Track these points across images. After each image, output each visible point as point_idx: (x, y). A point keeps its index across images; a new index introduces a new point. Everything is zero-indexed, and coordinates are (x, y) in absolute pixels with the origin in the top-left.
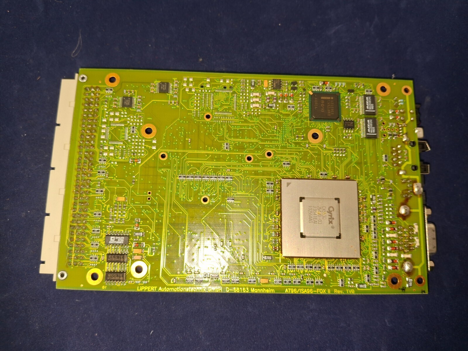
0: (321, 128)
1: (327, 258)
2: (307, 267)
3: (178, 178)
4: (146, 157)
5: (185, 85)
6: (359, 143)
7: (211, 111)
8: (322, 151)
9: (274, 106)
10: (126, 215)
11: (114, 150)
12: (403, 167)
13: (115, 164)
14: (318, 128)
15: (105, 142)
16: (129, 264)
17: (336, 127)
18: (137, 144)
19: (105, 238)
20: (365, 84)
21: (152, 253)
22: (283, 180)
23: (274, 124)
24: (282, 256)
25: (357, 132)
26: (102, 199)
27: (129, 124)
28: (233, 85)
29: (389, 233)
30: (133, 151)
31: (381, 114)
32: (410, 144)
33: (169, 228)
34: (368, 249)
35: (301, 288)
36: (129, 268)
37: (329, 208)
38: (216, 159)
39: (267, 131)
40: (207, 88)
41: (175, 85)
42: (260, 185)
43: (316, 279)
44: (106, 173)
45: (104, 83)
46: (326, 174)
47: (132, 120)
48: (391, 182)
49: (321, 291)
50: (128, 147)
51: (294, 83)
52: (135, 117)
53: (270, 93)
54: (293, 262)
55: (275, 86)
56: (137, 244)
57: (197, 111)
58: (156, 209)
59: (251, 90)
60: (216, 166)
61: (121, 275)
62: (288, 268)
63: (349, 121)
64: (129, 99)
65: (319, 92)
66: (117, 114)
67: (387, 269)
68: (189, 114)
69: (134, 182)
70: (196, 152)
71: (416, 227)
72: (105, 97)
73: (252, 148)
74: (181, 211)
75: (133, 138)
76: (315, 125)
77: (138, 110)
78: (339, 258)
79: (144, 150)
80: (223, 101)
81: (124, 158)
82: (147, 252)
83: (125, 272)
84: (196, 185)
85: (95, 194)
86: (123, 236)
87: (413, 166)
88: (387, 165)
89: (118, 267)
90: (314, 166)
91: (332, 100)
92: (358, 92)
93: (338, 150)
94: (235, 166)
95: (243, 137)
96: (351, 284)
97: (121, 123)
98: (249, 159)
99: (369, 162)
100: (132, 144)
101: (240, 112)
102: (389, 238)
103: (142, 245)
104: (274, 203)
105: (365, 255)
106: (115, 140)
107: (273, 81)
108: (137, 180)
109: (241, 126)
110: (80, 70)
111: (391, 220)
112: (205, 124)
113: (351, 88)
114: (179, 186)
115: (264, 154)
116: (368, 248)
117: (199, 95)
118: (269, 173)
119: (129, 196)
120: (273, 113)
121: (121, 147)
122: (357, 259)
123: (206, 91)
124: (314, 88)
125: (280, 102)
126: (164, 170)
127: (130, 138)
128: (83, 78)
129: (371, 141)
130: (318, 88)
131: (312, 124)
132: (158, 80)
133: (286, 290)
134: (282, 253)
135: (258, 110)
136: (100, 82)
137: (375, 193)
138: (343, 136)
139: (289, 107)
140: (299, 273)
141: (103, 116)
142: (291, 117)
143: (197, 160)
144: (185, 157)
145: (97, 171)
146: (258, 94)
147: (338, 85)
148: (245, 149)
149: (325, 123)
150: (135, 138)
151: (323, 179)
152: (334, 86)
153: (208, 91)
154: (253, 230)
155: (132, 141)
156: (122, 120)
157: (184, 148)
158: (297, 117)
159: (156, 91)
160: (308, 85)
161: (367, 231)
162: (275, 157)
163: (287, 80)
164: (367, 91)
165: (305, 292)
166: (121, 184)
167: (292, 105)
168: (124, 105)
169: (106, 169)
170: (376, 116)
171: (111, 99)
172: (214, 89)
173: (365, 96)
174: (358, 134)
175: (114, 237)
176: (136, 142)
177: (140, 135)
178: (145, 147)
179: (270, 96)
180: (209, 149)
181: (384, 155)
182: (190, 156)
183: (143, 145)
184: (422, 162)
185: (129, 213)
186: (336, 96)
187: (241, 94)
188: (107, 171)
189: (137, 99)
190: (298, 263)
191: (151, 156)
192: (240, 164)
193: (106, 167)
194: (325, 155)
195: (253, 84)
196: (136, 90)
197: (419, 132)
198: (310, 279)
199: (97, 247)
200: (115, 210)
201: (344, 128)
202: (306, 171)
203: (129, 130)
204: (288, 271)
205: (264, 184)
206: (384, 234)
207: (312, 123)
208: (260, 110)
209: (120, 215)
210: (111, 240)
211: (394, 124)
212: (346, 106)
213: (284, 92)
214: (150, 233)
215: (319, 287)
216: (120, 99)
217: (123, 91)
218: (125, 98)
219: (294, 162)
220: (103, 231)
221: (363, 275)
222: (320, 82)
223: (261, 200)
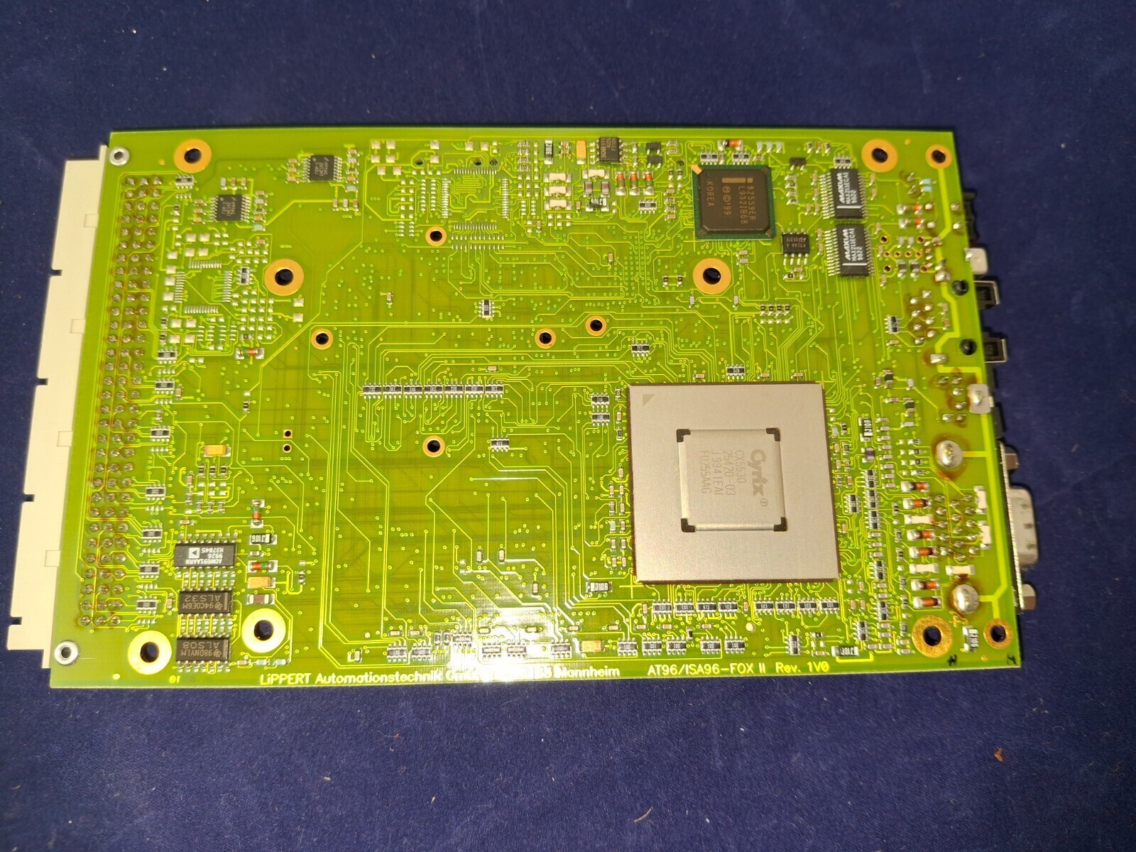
0: (726, 256)
1: (752, 582)
2: (701, 607)
3: (362, 393)
4: (279, 343)
5: (375, 160)
6: (824, 290)
7: (442, 221)
8: (731, 313)
9: (605, 204)
10: (228, 492)
11: (197, 328)
12: (938, 346)
13: (198, 363)
14: (719, 256)
15: (174, 309)
16: (238, 618)
17: (764, 252)
18: (253, 311)
19: (175, 551)
20: (833, 144)
21: (296, 589)
22: (633, 389)
23: (608, 250)
24: (637, 581)
25: (819, 261)
26: (165, 453)
27: (234, 262)
28: (500, 155)
29: (911, 514)
30: (243, 329)
31: (878, 215)
32: (954, 287)
33: (340, 522)
34: (858, 556)
35: (689, 663)
36: (237, 628)
37: (752, 457)
38: (458, 341)
39: (590, 267)
40: (432, 166)
41: (351, 161)
42: (574, 405)
43: (726, 637)
44: (176, 387)
45: (170, 164)
46: (742, 371)
47: (241, 252)
48: (910, 382)
49: (742, 669)
50: (233, 319)
51: (654, 146)
52: (249, 244)
53: (593, 173)
54: (664, 597)
55: (604, 155)
56: (258, 563)
57: (407, 224)
58: (305, 474)
59: (545, 166)
60: (461, 360)
61: (216, 645)
62: (653, 611)
63: (795, 235)
64: (234, 199)
65: (718, 165)
66: (204, 239)
67: (912, 606)
68: (386, 231)
69: (247, 406)
70: (406, 325)
71: (981, 495)
72: (174, 197)
73: (553, 310)
74: (369, 476)
75: (245, 297)
76: (709, 249)
77: (258, 227)
78: (784, 582)
79: (273, 325)
80: (473, 197)
81: (220, 348)
82: (285, 585)
83: (228, 638)
84: (409, 409)
85: (148, 440)
86: (221, 544)
87: (964, 342)
88: (897, 342)
89: (209, 625)
90: (711, 351)
91: (750, 184)
92: (817, 163)
93: (772, 308)
94: (510, 358)
95: (528, 285)
96: (818, 648)
97: (214, 260)
98: (546, 338)
99: (851, 337)
100: (241, 313)
101: (518, 222)
102: (912, 526)
103: (270, 566)
104: (611, 449)
105: (851, 571)
106: (199, 304)
107: (600, 143)
108: (254, 402)
109: (522, 257)
110: (113, 135)
111: (914, 481)
112: (427, 254)
113: (797, 153)
114: (363, 413)
115: (583, 324)
116: (858, 553)
117: (412, 183)
118: (597, 374)
119: (236, 442)
120: (605, 223)
121: (213, 320)
122: (830, 581)
123: (430, 173)
124: (704, 157)
125: (620, 193)
126: (325, 374)
127: (236, 296)
128: (118, 156)
129: (855, 284)
130: (714, 157)
131: (702, 247)
132: (306, 150)
133: (651, 670)
134: (635, 573)
135: (564, 216)
136: (162, 163)
137: (869, 413)
138: (782, 273)
139: (643, 205)
140: (682, 624)
141: (168, 244)
142: (649, 231)
143: (411, 347)
144: (378, 339)
145: (153, 384)
146: (562, 176)
147: (764, 148)
148: (536, 313)
149: (734, 242)
150: (250, 296)
151: (735, 383)
152: (756, 150)
153: (434, 172)
154: (560, 518)
155: (241, 305)
156: (217, 253)
157: (376, 317)
158: (664, 232)
159: (301, 178)
160: (688, 150)
161: (854, 510)
162: (611, 332)
163: (633, 139)
164: (838, 161)
165: (700, 673)
166: (215, 413)
167: (651, 200)
168: (221, 216)
169: (175, 378)
170: (863, 222)
171: (189, 203)
172: (450, 167)
173: (834, 172)
174: (820, 268)
175: (198, 549)
176: (252, 305)
177: (262, 288)
178: (275, 318)
179: (595, 181)
180: (441, 318)
181: (889, 318)
182: (392, 334)
183: (268, 313)
184: (987, 334)
185: (236, 486)
186: (761, 175)
187: (520, 178)
188: (178, 381)
189: (253, 199)
190: (678, 598)
191: (291, 340)
192: (522, 352)
193: (176, 371)
194: (737, 322)
195: (549, 151)
196: (252, 177)
197: (978, 260)
198: (712, 638)
199: (155, 575)
200: (201, 480)
201: (784, 253)
202: (692, 365)
203: (234, 276)
204: (654, 620)
205: (585, 402)
206: (901, 518)
207: (703, 244)
208: (568, 217)
209: (212, 493)
210: (191, 555)
211: (911, 240)
212: (786, 199)
213: (628, 170)
214: (290, 535)
215: (737, 659)
216: (212, 201)
217: (220, 181)
218: (225, 198)
219: (659, 342)
220: (170, 533)
221: (848, 624)
222: (719, 142)
223: (580, 441)
